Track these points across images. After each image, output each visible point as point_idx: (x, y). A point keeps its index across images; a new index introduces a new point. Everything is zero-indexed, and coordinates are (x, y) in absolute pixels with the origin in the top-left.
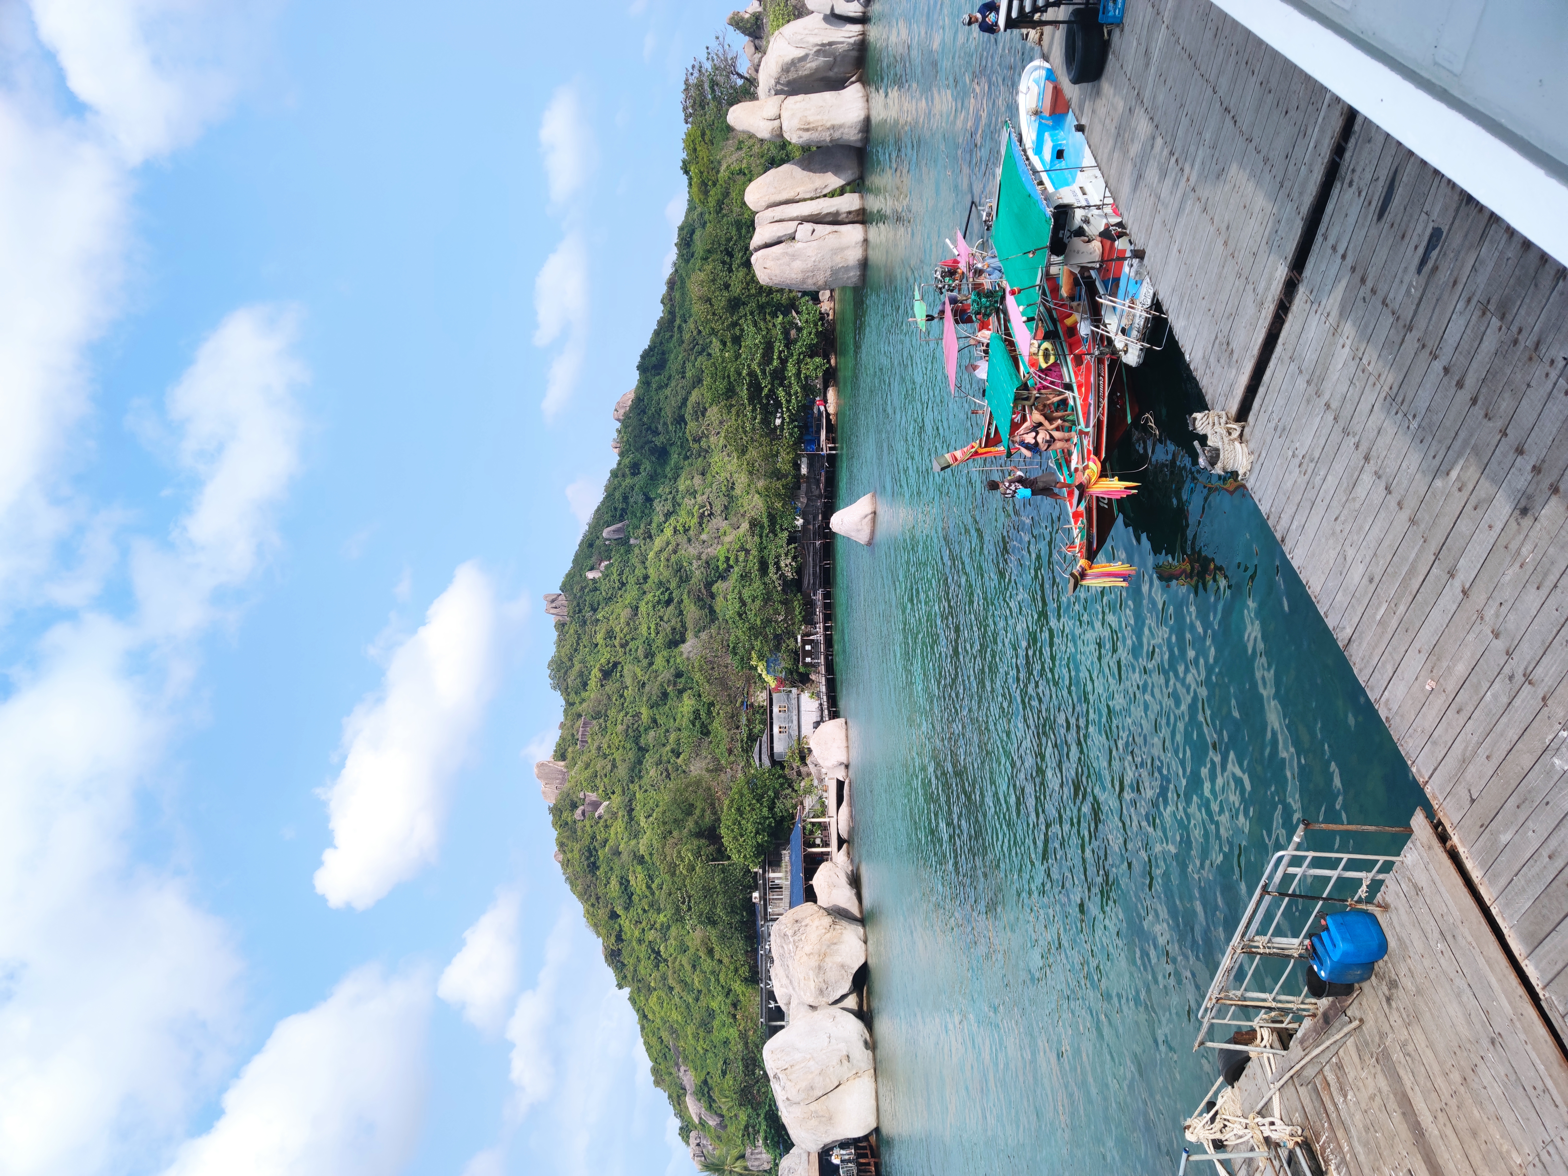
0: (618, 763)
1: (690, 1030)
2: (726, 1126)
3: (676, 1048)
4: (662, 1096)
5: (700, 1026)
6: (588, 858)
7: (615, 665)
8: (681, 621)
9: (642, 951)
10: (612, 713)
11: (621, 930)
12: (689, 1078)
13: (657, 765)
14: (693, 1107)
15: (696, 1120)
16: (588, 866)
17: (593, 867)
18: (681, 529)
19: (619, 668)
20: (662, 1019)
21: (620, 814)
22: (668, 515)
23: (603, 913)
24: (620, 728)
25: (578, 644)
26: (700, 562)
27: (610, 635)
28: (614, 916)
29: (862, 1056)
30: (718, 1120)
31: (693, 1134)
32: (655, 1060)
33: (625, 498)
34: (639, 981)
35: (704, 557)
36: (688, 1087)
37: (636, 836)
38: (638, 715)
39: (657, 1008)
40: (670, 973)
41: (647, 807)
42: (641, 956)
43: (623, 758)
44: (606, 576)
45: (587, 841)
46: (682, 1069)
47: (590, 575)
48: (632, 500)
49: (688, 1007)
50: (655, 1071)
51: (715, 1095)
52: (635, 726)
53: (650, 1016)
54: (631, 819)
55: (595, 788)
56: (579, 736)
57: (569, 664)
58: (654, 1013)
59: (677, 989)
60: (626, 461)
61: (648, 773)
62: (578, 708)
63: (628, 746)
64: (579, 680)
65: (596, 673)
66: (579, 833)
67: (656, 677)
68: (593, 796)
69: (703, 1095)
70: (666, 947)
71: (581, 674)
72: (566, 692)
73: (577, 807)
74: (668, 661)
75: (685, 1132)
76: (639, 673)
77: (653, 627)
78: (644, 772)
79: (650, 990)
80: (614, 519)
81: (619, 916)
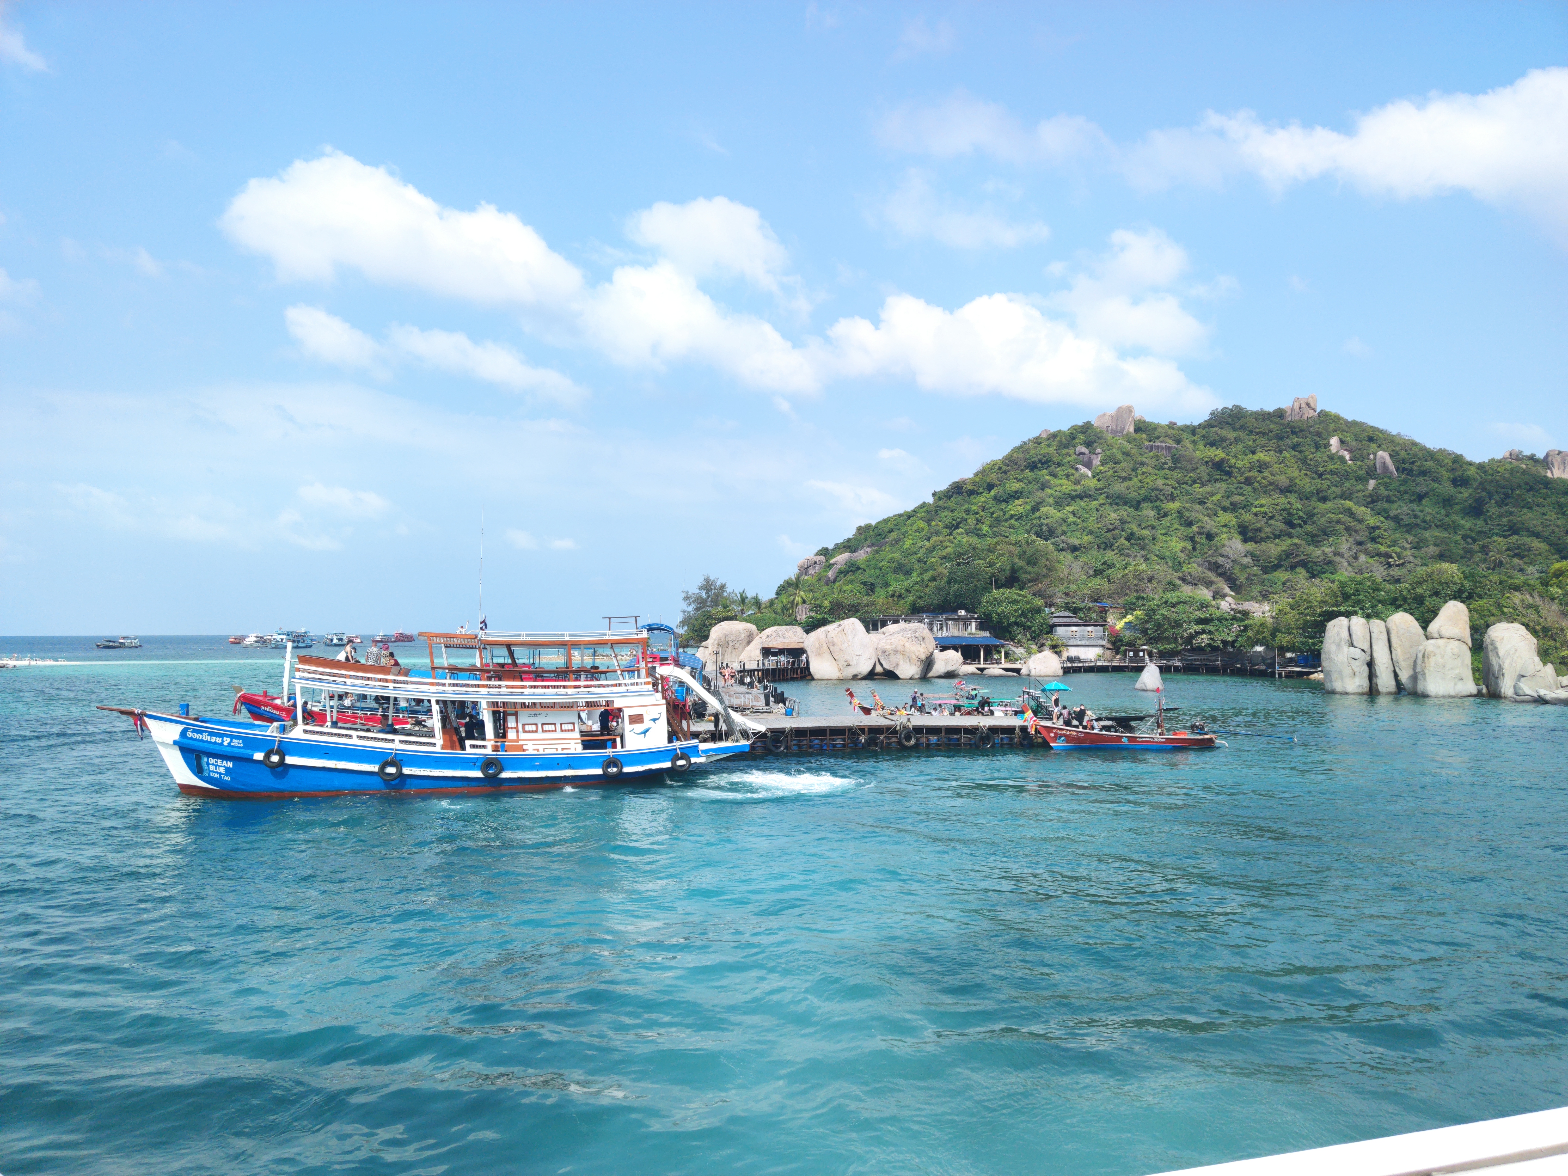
0: (1126, 484)
1: (897, 556)
2: (827, 585)
3: (884, 544)
4: (849, 533)
5: (899, 564)
6: (1040, 461)
7: (1229, 474)
8: (1268, 538)
9: (960, 514)
10: (1177, 474)
11: (978, 494)
12: (861, 555)
13: (1120, 520)
14: (841, 559)
15: (832, 561)
16: (1033, 462)
17: (1033, 467)
18: (1377, 533)
19: (1224, 477)
20: (906, 532)
21: (1078, 488)
22: (1396, 519)
23: (992, 477)
24: (1160, 483)
25: (1258, 433)
26: (1331, 555)
27: (1262, 466)
28: (990, 487)
29: (850, 672)
30: (832, 578)
31: (823, 558)
32: (876, 527)
33: (1423, 473)
34: (936, 512)
35: (1337, 559)
36: (856, 554)
37: (1057, 503)
38: (1172, 498)
39: (914, 527)
40: (940, 538)
41: (1082, 512)
42: (956, 513)
43: (1130, 488)
44: (1331, 457)
45: (1056, 459)
46: (869, 550)
47: (1334, 441)
48: (1420, 480)
49: (915, 553)
50: (868, 527)
51: (849, 577)
52: (1162, 497)
53: (909, 522)
54: (1073, 498)
55: (1104, 463)
56: (1158, 444)
57: (1237, 425)
58: (911, 525)
59: (928, 544)
60: (1472, 471)
61: (1115, 511)
62: (1187, 440)
63: (1143, 491)
64: (1217, 438)
65: (1220, 454)
66: (1064, 451)
67: (1209, 516)
68: (1097, 461)
69: (849, 567)
70: (962, 534)
71: (1223, 439)
72: (1208, 425)
73: (1088, 447)
74: (1225, 526)
75: (824, 552)
76: (1216, 498)
77: (1262, 510)
78: (1116, 508)
79: (929, 521)
80: (1400, 462)
81: (990, 491)
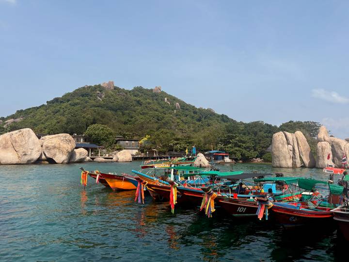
1: (34, 121)
3: (28, 117)
6: (85, 94)
7: (141, 105)
9: (58, 108)
11: (64, 102)
12: (19, 120)
14: (10, 121)
15: (6, 122)
17: (83, 96)
18: (179, 124)
20: (37, 113)
21: (98, 103)
22: (182, 121)
23: (69, 98)
24: (123, 105)
25: (147, 95)
27: (149, 103)
28: (68, 101)
29: (25, 159)
31: (2, 121)
32: (25, 111)
33: (187, 109)
34: (48, 107)
36: (16, 120)
38: (126, 110)
39: (40, 112)
40: (50, 116)
42: (56, 108)
43: (114, 105)
44: (166, 103)
45: (90, 94)
46: (22, 118)
47: (166, 99)
48: (186, 111)
50: (22, 111)
52: (123, 109)
53: (38, 110)
55: (105, 97)
56: (121, 94)
57: (141, 92)
59: (46, 118)
60: (197, 110)
62: (129, 94)
63: (117, 107)
65: (138, 99)
66: (93, 92)
68: (103, 96)
70: (58, 115)
71: (138, 95)
72: (133, 91)
73: (100, 92)
75: (3, 119)
76: (138, 111)
77: (151, 115)
78: (110, 111)
79: (46, 110)
80: (181, 106)
